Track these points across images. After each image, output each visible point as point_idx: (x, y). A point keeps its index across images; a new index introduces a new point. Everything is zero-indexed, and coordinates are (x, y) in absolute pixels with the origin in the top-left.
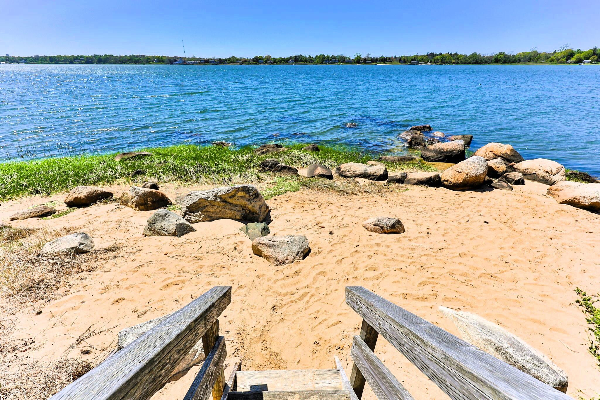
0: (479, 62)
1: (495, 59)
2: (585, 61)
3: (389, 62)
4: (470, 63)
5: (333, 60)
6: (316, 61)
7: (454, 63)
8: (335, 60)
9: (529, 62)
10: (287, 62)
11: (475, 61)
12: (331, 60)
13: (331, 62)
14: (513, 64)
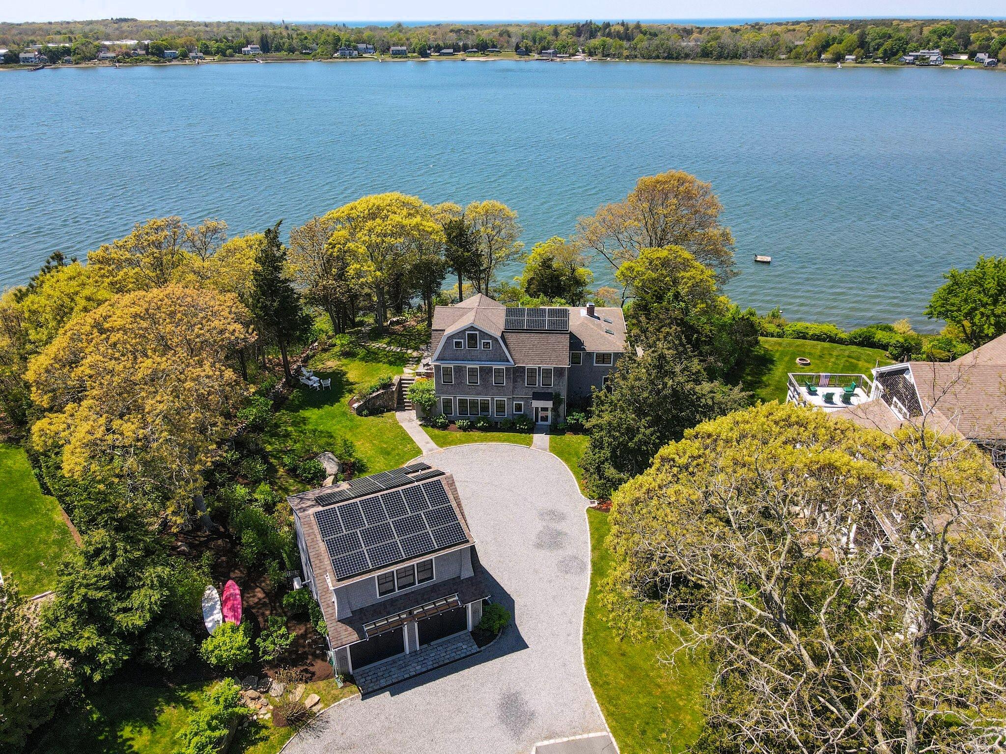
0: (675, 55)
1: (703, 50)
2: (847, 57)
3: (493, 52)
4: (658, 57)
5: (362, 46)
6: (319, 50)
7: (627, 57)
8: (364, 46)
9: (761, 57)
10: (240, 52)
11: (666, 55)
12: (356, 48)
13: (356, 52)
14: (735, 61)
